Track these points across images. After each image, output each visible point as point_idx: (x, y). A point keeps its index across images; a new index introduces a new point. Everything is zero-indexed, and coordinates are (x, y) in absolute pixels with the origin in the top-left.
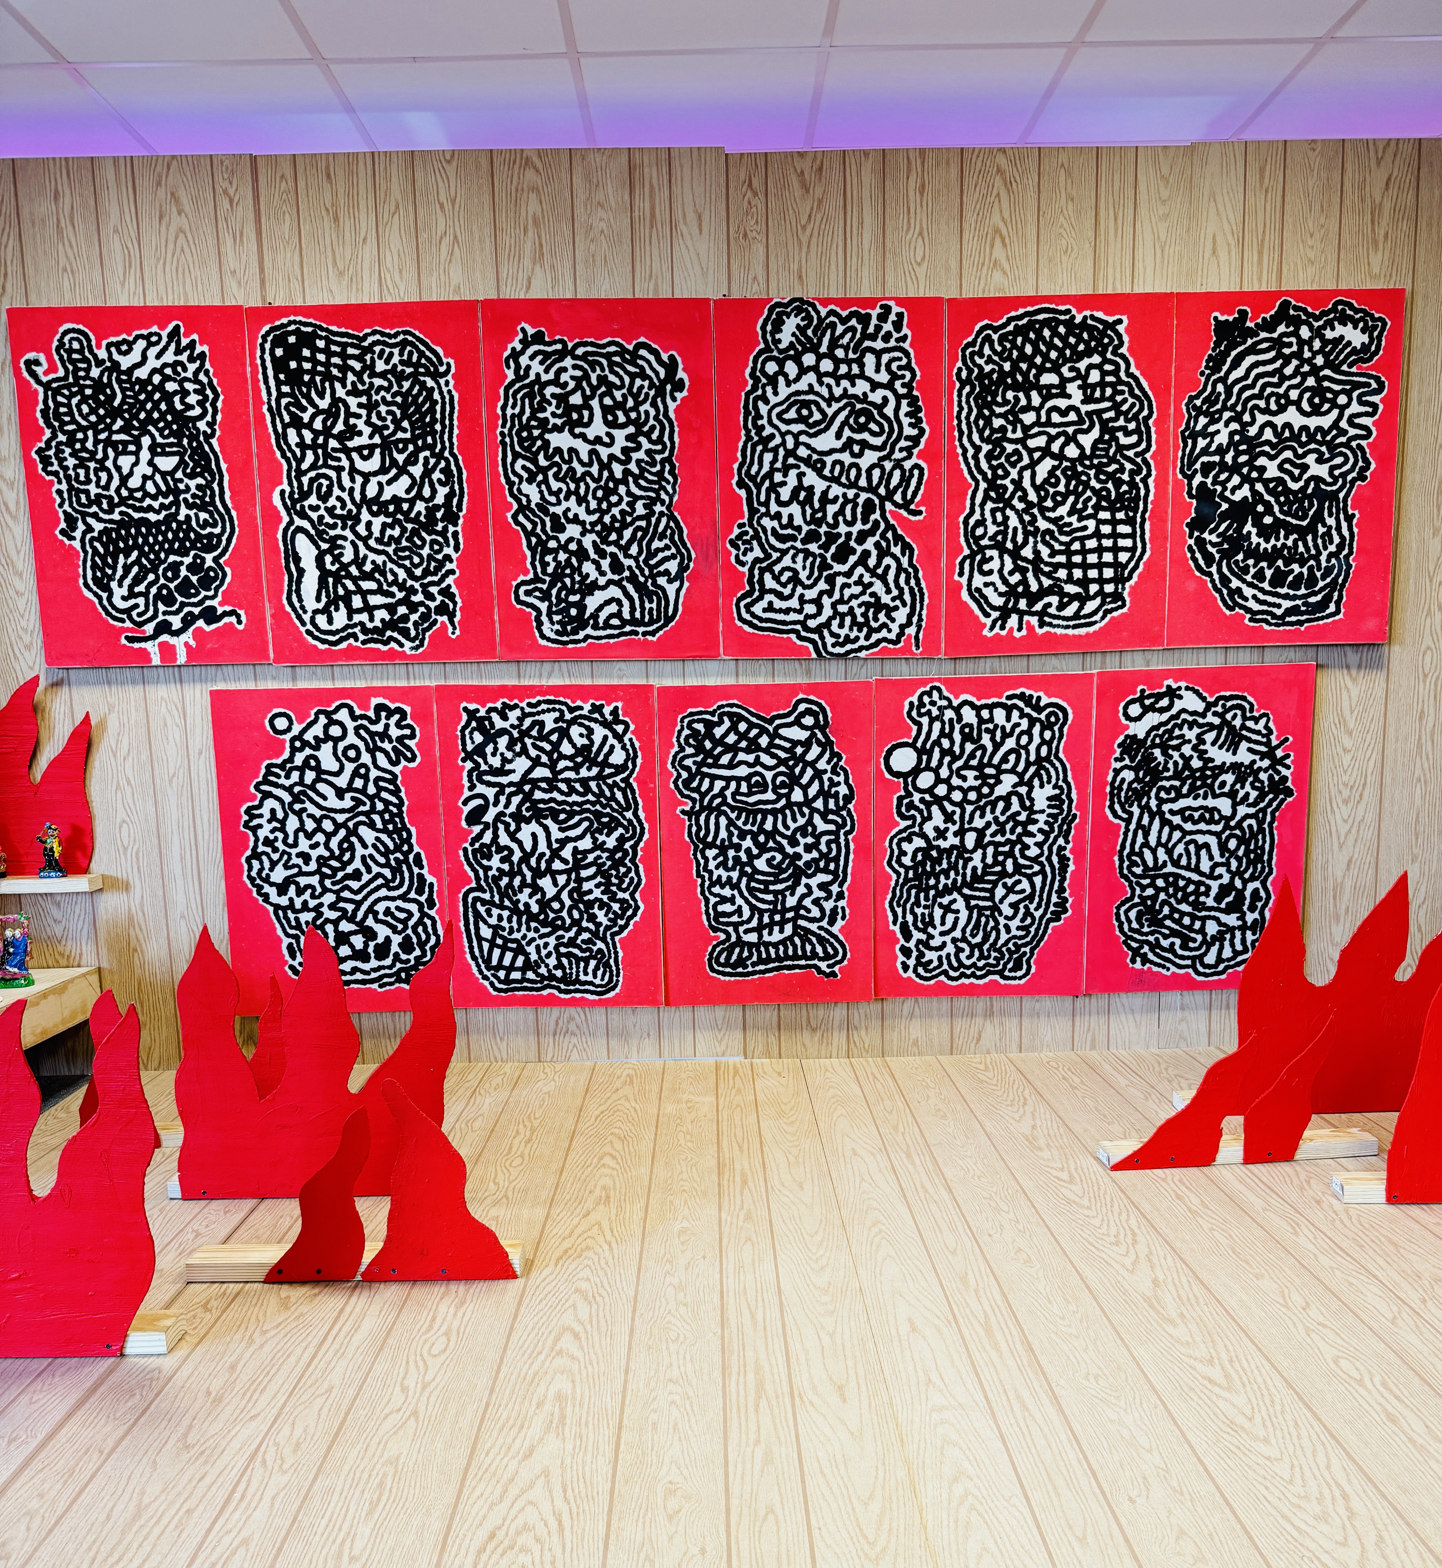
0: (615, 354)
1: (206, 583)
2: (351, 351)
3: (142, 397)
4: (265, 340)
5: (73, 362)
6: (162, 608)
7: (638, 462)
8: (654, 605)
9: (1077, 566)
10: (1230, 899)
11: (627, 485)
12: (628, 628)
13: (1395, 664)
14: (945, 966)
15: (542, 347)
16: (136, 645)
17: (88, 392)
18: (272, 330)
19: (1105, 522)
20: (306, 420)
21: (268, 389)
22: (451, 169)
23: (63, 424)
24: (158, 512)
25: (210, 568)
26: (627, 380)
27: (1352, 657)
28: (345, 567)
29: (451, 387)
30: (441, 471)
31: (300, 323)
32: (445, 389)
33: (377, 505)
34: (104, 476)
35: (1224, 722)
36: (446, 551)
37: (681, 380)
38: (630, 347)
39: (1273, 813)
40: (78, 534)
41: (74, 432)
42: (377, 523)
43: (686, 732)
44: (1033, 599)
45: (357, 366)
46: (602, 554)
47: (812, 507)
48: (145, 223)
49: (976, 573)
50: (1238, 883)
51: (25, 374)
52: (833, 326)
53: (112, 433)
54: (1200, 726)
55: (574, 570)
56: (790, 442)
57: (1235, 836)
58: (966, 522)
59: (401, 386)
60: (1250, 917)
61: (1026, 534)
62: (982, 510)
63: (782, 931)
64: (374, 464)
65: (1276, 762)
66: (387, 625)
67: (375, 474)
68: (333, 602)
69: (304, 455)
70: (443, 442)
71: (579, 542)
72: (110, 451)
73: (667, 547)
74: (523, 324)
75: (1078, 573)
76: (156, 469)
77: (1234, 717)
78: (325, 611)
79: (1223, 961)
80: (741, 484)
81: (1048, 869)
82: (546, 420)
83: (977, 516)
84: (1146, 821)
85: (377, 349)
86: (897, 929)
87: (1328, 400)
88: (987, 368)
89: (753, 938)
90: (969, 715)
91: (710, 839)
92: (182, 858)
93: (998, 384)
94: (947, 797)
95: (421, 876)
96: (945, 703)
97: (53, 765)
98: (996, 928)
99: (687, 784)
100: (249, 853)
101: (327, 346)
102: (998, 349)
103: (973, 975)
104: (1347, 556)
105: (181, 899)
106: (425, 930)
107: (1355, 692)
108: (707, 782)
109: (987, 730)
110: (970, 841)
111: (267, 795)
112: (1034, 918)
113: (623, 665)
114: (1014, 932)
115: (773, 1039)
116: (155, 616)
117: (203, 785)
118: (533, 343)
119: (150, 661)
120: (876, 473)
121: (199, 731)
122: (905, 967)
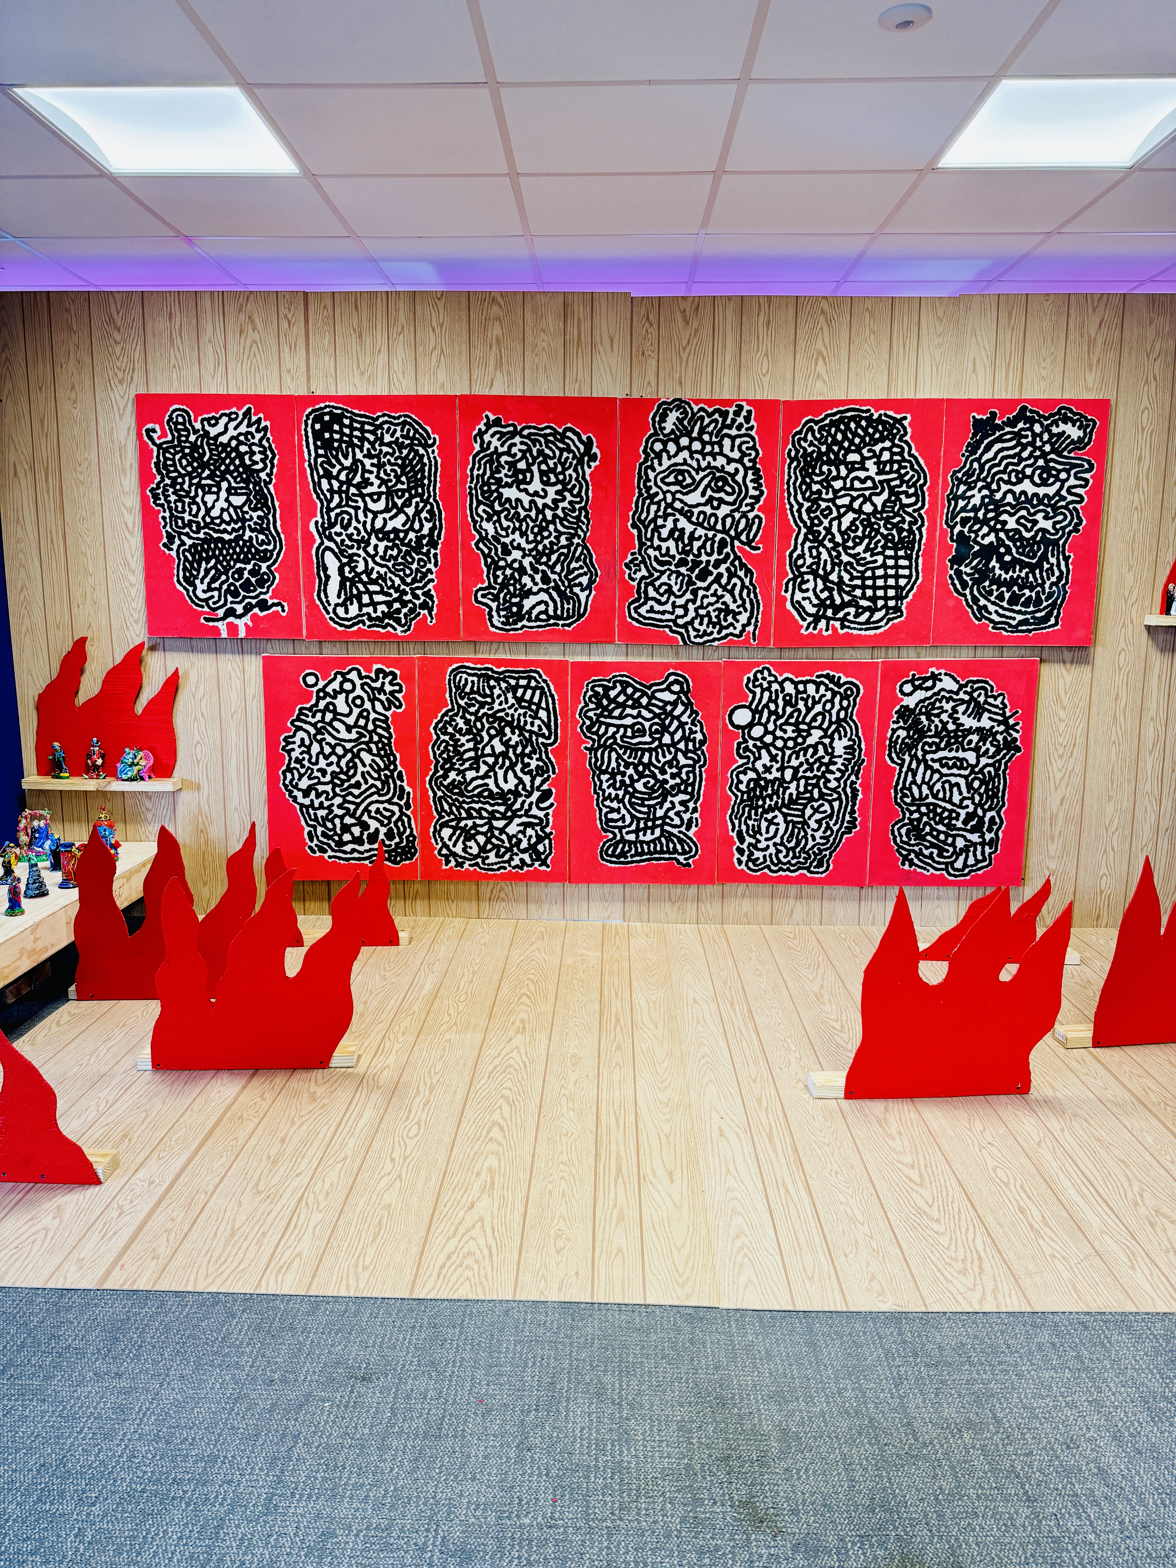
0: (550, 435)
1: (261, 583)
2: (367, 427)
3: (223, 455)
4: (308, 418)
5: (178, 431)
6: (230, 599)
7: (563, 509)
8: (571, 606)
9: (869, 587)
10: (974, 823)
11: (555, 525)
12: (552, 621)
13: (1097, 661)
14: (768, 863)
16: (211, 624)
17: (187, 451)
18: (313, 411)
19: (890, 557)
20: (335, 473)
21: (309, 451)
22: (441, 305)
23: (169, 472)
24: (230, 534)
25: (265, 573)
26: (558, 453)
27: (1067, 655)
28: (358, 575)
29: (436, 454)
30: (428, 512)
31: (333, 407)
32: (432, 456)
33: (382, 534)
34: (194, 508)
35: (972, 699)
36: (429, 566)
37: (595, 454)
38: (561, 431)
39: (1006, 763)
40: (175, 547)
41: (176, 478)
42: (382, 546)
43: (590, 693)
44: (837, 609)
45: (371, 438)
46: (536, 571)
47: (683, 542)
48: (230, 337)
49: (797, 590)
50: (980, 812)
51: (146, 438)
52: (702, 419)
53: (201, 479)
54: (954, 701)
55: (516, 581)
56: (669, 498)
57: (978, 779)
58: (791, 556)
59: (401, 453)
60: (988, 836)
61: (833, 564)
62: (803, 548)
63: (652, 833)
64: (381, 505)
65: (1009, 728)
66: (385, 615)
67: (381, 512)
68: (349, 599)
69: (332, 498)
70: (429, 492)
71: (521, 563)
72: (200, 491)
73: (581, 567)
74: (487, 413)
75: (869, 593)
76: (230, 504)
77: (980, 695)
78: (344, 604)
79: (968, 866)
80: (634, 526)
81: (843, 796)
82: (501, 479)
83: (799, 551)
84: (914, 766)
86: (734, 835)
87: (1053, 476)
88: (810, 450)
89: (632, 837)
90: (789, 688)
91: (604, 768)
92: (238, 769)
93: (817, 461)
94: (773, 744)
95: (402, 787)
96: (772, 679)
97: (151, 702)
98: (805, 837)
99: (589, 728)
100: (284, 768)
101: (351, 423)
102: (818, 436)
103: (788, 869)
104: (1064, 586)
105: (235, 797)
106: (403, 825)
107: (1068, 679)
108: (603, 728)
109: (802, 699)
110: (788, 775)
111: (299, 729)
112: (832, 831)
113: (547, 646)
114: (818, 840)
115: (644, 909)
116: (225, 604)
117: (255, 720)
118: (494, 426)
119: (220, 635)
120: (729, 521)
121: (253, 682)
122: (740, 862)
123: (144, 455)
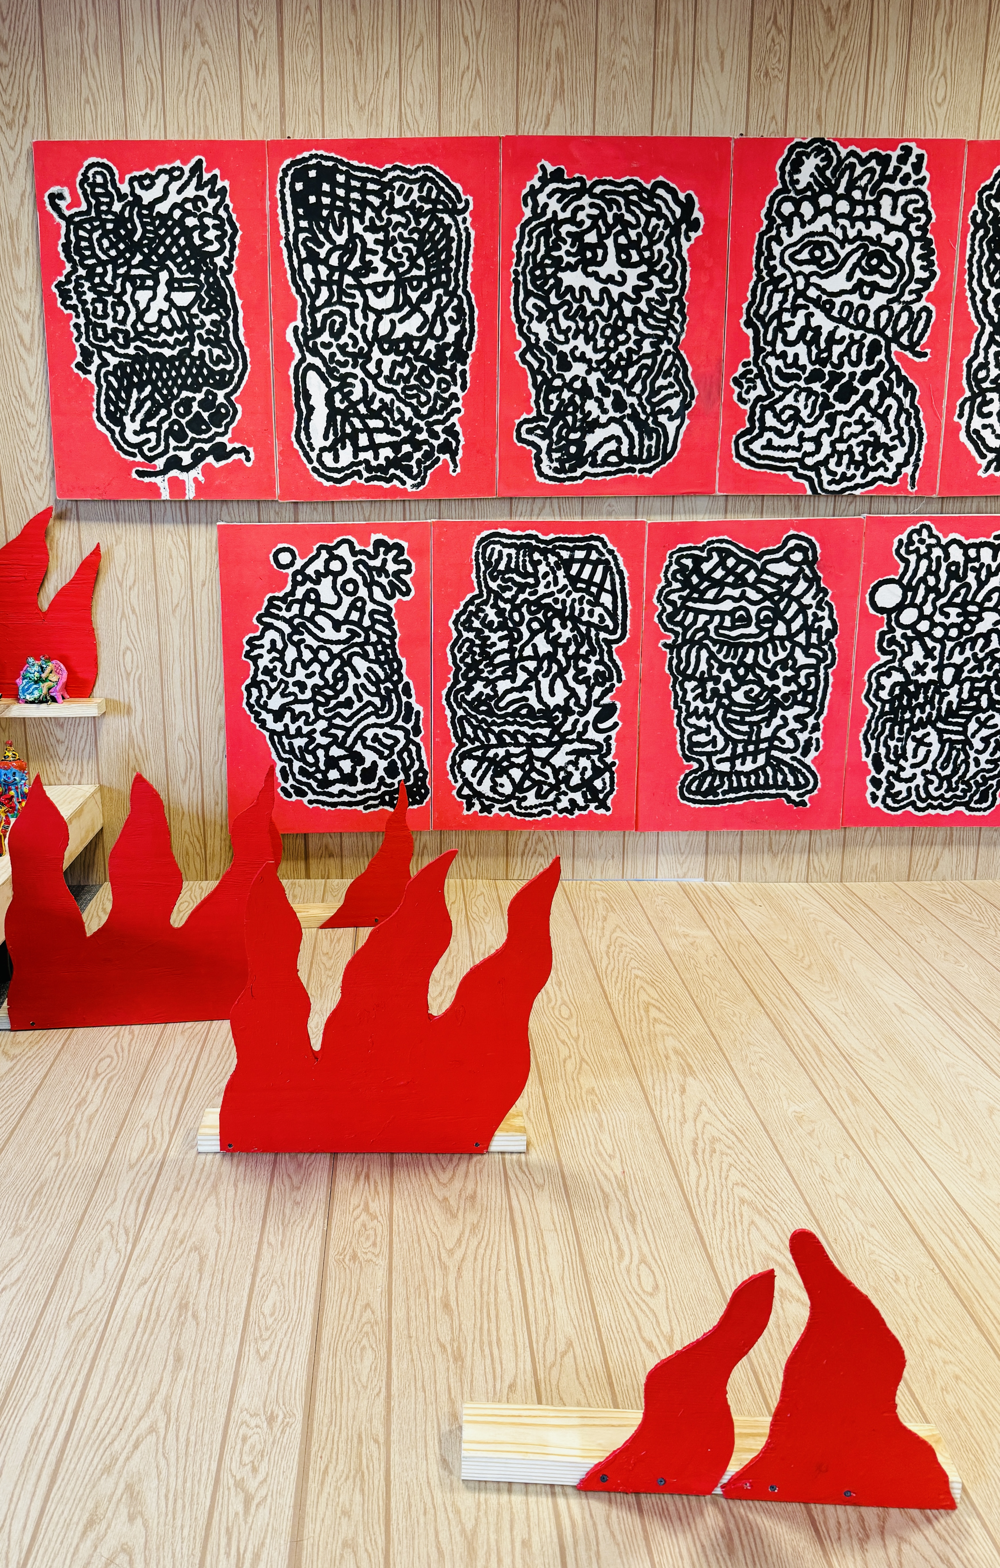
0: (633, 192)
1: (217, 419)
2: (370, 186)
3: (162, 232)
4: (285, 174)
5: (96, 196)
6: (173, 443)
7: (648, 301)
8: (653, 443)
11: (636, 324)
12: (625, 466)
14: (913, 798)
15: (560, 185)
16: (146, 480)
17: (110, 226)
18: (293, 163)
20: (322, 256)
21: (286, 223)
23: (84, 258)
24: (172, 348)
25: (222, 405)
26: (643, 219)
28: (353, 405)
29: (468, 224)
30: (454, 309)
31: (322, 157)
32: (462, 227)
33: (389, 344)
34: (121, 310)
36: (452, 389)
37: (697, 219)
38: (648, 186)
40: (93, 368)
41: (94, 266)
42: (388, 360)
43: (674, 567)
45: (376, 202)
46: (605, 392)
47: (818, 347)
48: (168, 54)
49: (975, 415)
51: (49, 208)
52: (852, 167)
53: (131, 267)
55: (577, 408)
56: (801, 283)
58: (969, 365)
59: (418, 223)
62: (986, 353)
63: (754, 761)
64: (387, 301)
66: (390, 463)
67: (388, 311)
68: (340, 440)
69: (318, 291)
70: (457, 280)
71: (584, 380)
72: (128, 286)
73: (671, 385)
74: (543, 162)
76: (172, 304)
78: (332, 448)
80: (749, 323)
82: (560, 258)
83: (980, 359)
85: (397, 185)
86: (869, 761)
89: (725, 767)
90: (956, 553)
91: (689, 672)
92: (183, 684)
94: (929, 634)
95: (408, 704)
96: (933, 541)
97: (62, 594)
98: (966, 761)
99: (671, 618)
100: (248, 681)
101: (347, 180)
103: (940, 806)
105: (179, 723)
106: (410, 756)
108: (691, 616)
109: (973, 569)
110: (948, 675)
111: (269, 627)
113: (616, 501)
114: (983, 765)
115: (734, 863)
116: (166, 451)
117: (205, 616)
118: (552, 181)
119: (160, 495)
120: (885, 315)
121: (202, 563)
122: (874, 798)
123: (46, 231)
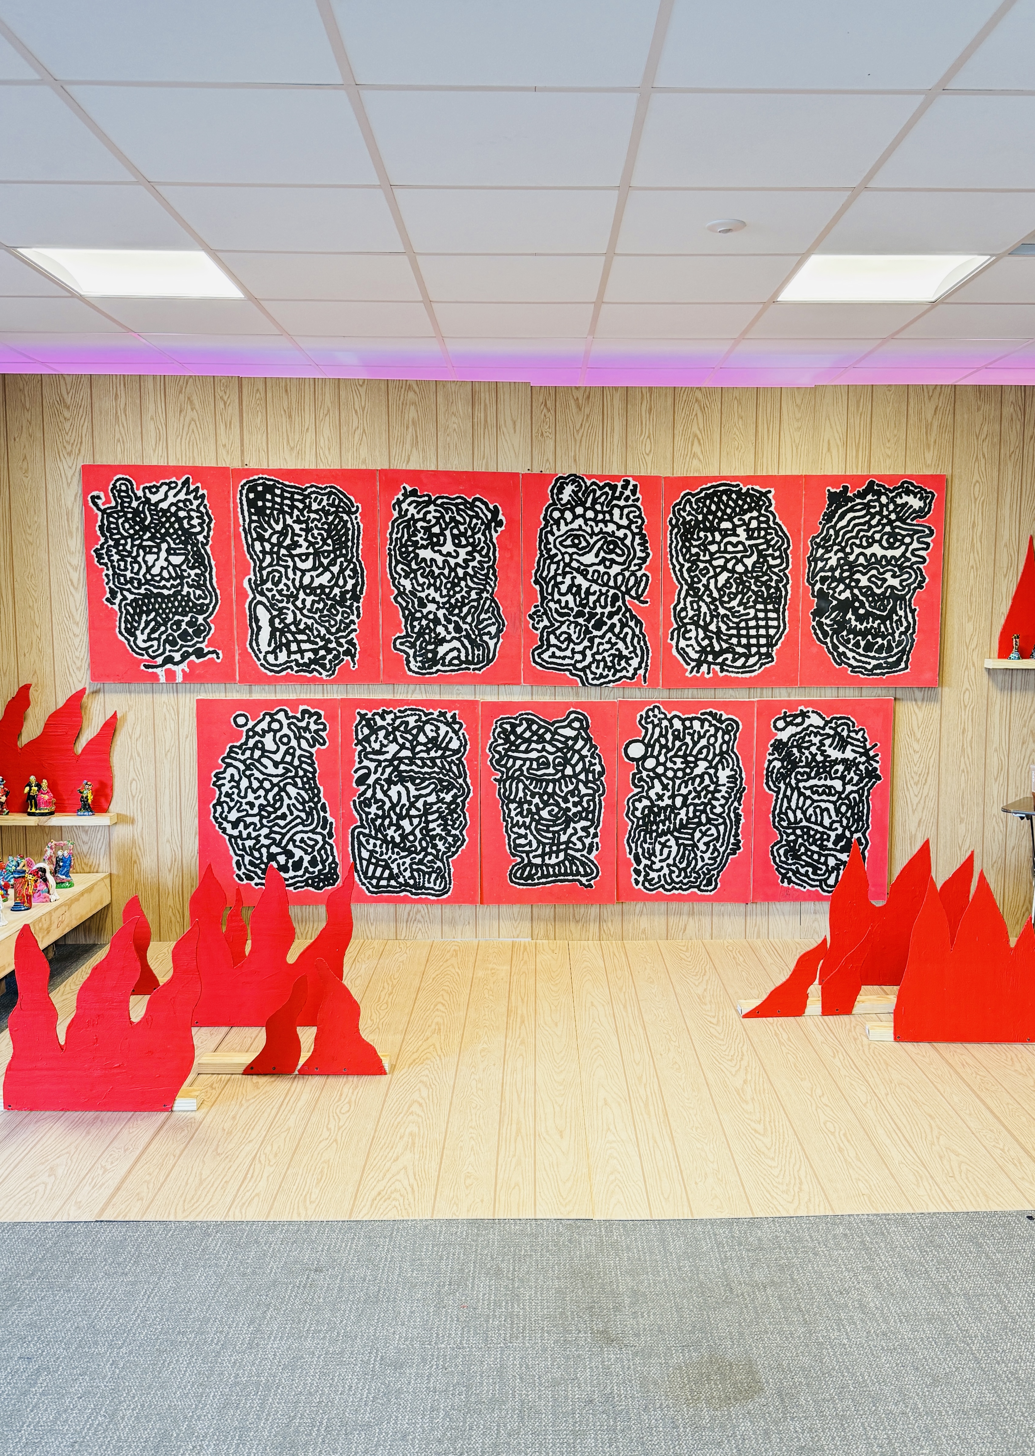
0: (461, 504)
1: (198, 633)
2: (296, 497)
3: (164, 519)
4: (243, 488)
5: (121, 498)
6: (168, 647)
7: (473, 568)
8: (480, 653)
9: (743, 636)
10: (843, 843)
11: (466, 581)
12: (464, 666)
13: (945, 699)
14: (663, 882)
15: (415, 499)
16: (150, 670)
17: (130, 516)
18: (248, 482)
19: (760, 611)
20: (267, 537)
21: (244, 517)
22: (362, 390)
23: (112, 534)
24: (169, 589)
25: (201, 624)
26: (468, 519)
27: (918, 694)
28: (287, 626)
29: (359, 520)
30: (351, 570)
31: (266, 479)
32: (355, 522)
33: (310, 589)
34: (136, 566)
35: (837, 733)
36: (352, 617)
37: (501, 520)
38: (470, 500)
39: (868, 790)
40: (117, 601)
41: (119, 539)
42: (309, 600)
43: (499, 730)
44: (717, 656)
45: (301, 506)
46: (449, 621)
47: (580, 597)
48: (170, 416)
49: (681, 639)
50: (848, 834)
51: (91, 504)
52: (594, 491)
53: (143, 540)
54: (821, 735)
55: (431, 630)
56: (567, 559)
57: (845, 804)
58: (675, 608)
59: (327, 519)
61: (712, 617)
62: (685, 602)
63: (557, 857)
64: (309, 564)
65: (869, 759)
66: (312, 661)
67: (309, 570)
68: (279, 647)
69: (264, 558)
70: (352, 553)
71: (435, 614)
72: (141, 552)
73: (490, 618)
74: (404, 484)
75: (744, 641)
76: (170, 563)
77: (843, 730)
78: (274, 652)
80: (536, 582)
81: (728, 821)
82: (417, 541)
83: (682, 605)
84: (789, 793)
85: (313, 496)
86: (632, 857)
87: (899, 540)
88: (688, 518)
89: (538, 861)
90: (677, 724)
91: (512, 797)
92: (173, 802)
93: (694, 528)
94: (664, 774)
95: (325, 818)
96: (662, 716)
97: (90, 743)
98: (695, 858)
99: (498, 762)
100: (215, 801)
101: (282, 493)
102: (695, 507)
103: (681, 888)
104: (912, 634)
105: (167, 830)
106: (326, 853)
107: (920, 715)
108: (511, 761)
109: (689, 734)
110: (679, 801)
111: (229, 765)
112: (719, 853)
113: (460, 687)
114: (707, 861)
115: (551, 927)
116: (164, 653)
117: (187, 758)
118: (410, 496)
119: (158, 680)
120: (620, 578)
121: (186, 723)
122: (637, 882)
123: (89, 519)
